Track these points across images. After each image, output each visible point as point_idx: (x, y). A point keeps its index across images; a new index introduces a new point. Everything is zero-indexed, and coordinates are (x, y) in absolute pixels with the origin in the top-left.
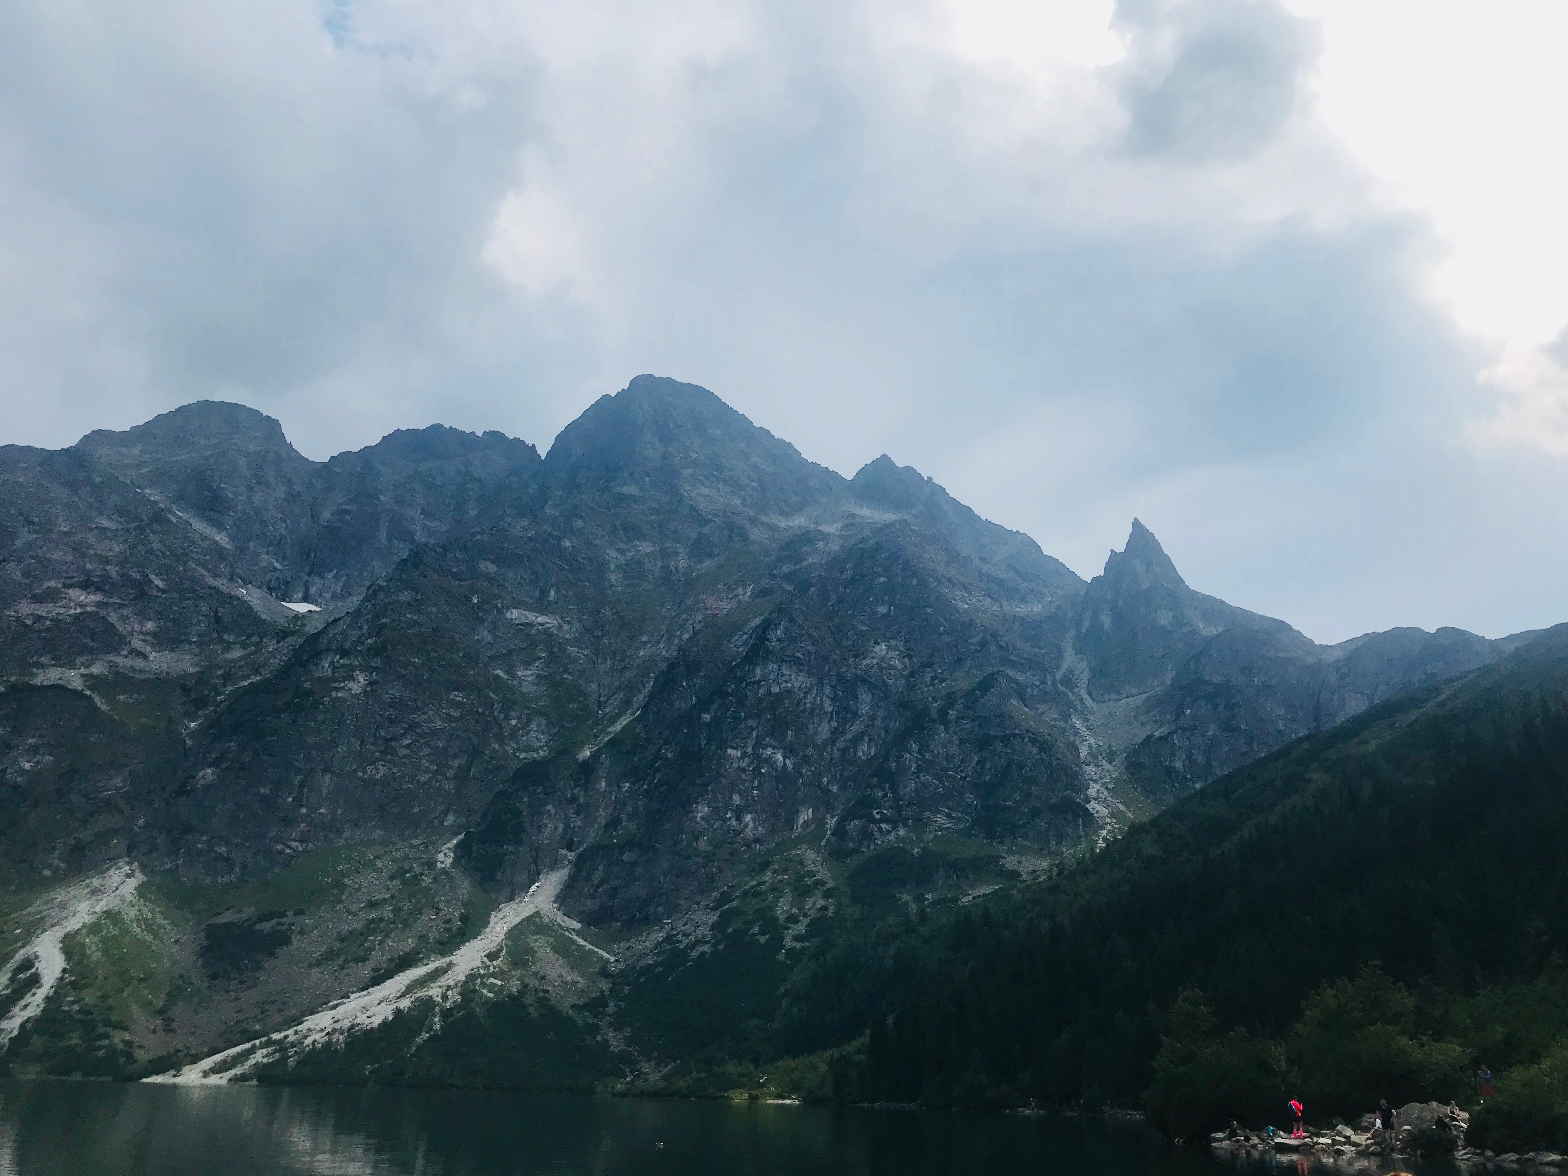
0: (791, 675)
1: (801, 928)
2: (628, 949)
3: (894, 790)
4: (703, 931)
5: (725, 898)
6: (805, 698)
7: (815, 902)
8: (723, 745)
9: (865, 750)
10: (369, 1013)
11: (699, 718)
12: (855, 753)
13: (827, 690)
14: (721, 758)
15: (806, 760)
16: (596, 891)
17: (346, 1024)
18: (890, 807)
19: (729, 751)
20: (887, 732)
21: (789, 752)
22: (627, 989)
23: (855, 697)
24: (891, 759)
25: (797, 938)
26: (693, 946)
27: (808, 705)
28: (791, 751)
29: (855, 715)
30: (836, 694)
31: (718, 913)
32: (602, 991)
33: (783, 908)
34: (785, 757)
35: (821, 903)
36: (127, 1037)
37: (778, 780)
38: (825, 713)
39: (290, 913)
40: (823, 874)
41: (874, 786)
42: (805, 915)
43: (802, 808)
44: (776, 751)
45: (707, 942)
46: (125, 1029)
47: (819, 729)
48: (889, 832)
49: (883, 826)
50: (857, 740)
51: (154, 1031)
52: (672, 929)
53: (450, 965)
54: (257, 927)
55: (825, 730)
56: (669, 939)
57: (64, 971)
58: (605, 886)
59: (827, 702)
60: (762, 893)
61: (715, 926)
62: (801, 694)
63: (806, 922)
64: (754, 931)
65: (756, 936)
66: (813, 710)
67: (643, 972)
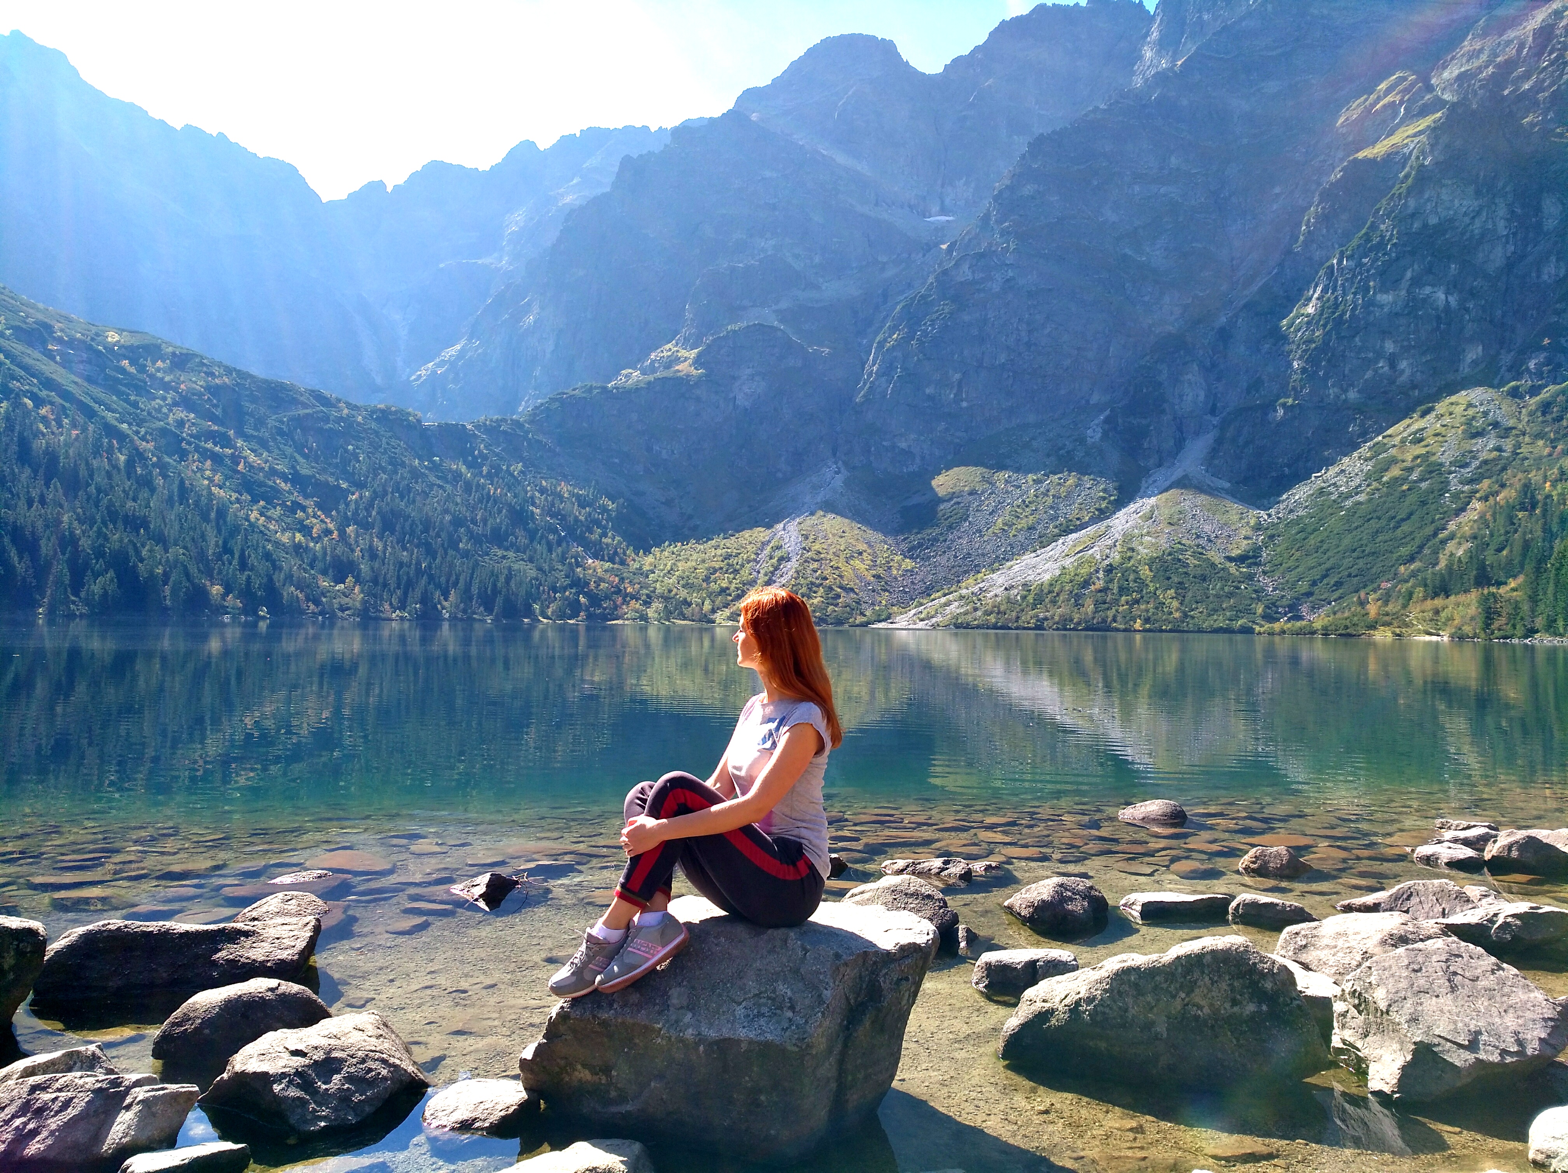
0: (1452, 201)
1: (1467, 472)
4: (1357, 481)
5: (1381, 448)
6: (1472, 223)
7: (1487, 443)
9: (1550, 272)
10: (1039, 572)
12: (1538, 277)
13: (1502, 211)
14: (1370, 305)
15: (1473, 294)
16: (1242, 452)
17: (1021, 581)
21: (1452, 287)
22: (1278, 540)
23: (1539, 210)
25: (1463, 482)
26: (1345, 497)
27: (1476, 232)
28: (1455, 287)
29: (1539, 232)
30: (1513, 212)
31: (1373, 463)
32: (1255, 543)
33: (1446, 452)
34: (1447, 293)
35: (1496, 443)
36: (854, 595)
37: (1438, 318)
38: (1499, 238)
39: (965, 493)
40: (1497, 414)
42: (1474, 457)
43: (1469, 347)
44: (1436, 289)
45: (1361, 492)
46: (852, 589)
47: (1492, 257)
50: (1541, 262)
51: (873, 591)
52: (1325, 482)
53: (1109, 528)
55: (1498, 257)
57: (803, 548)
58: (1252, 446)
59: (1501, 224)
60: (1421, 440)
61: (1368, 476)
62: (1467, 220)
63: (1475, 464)
64: (1414, 477)
65: (1415, 482)
66: (1482, 236)
67: (1294, 523)
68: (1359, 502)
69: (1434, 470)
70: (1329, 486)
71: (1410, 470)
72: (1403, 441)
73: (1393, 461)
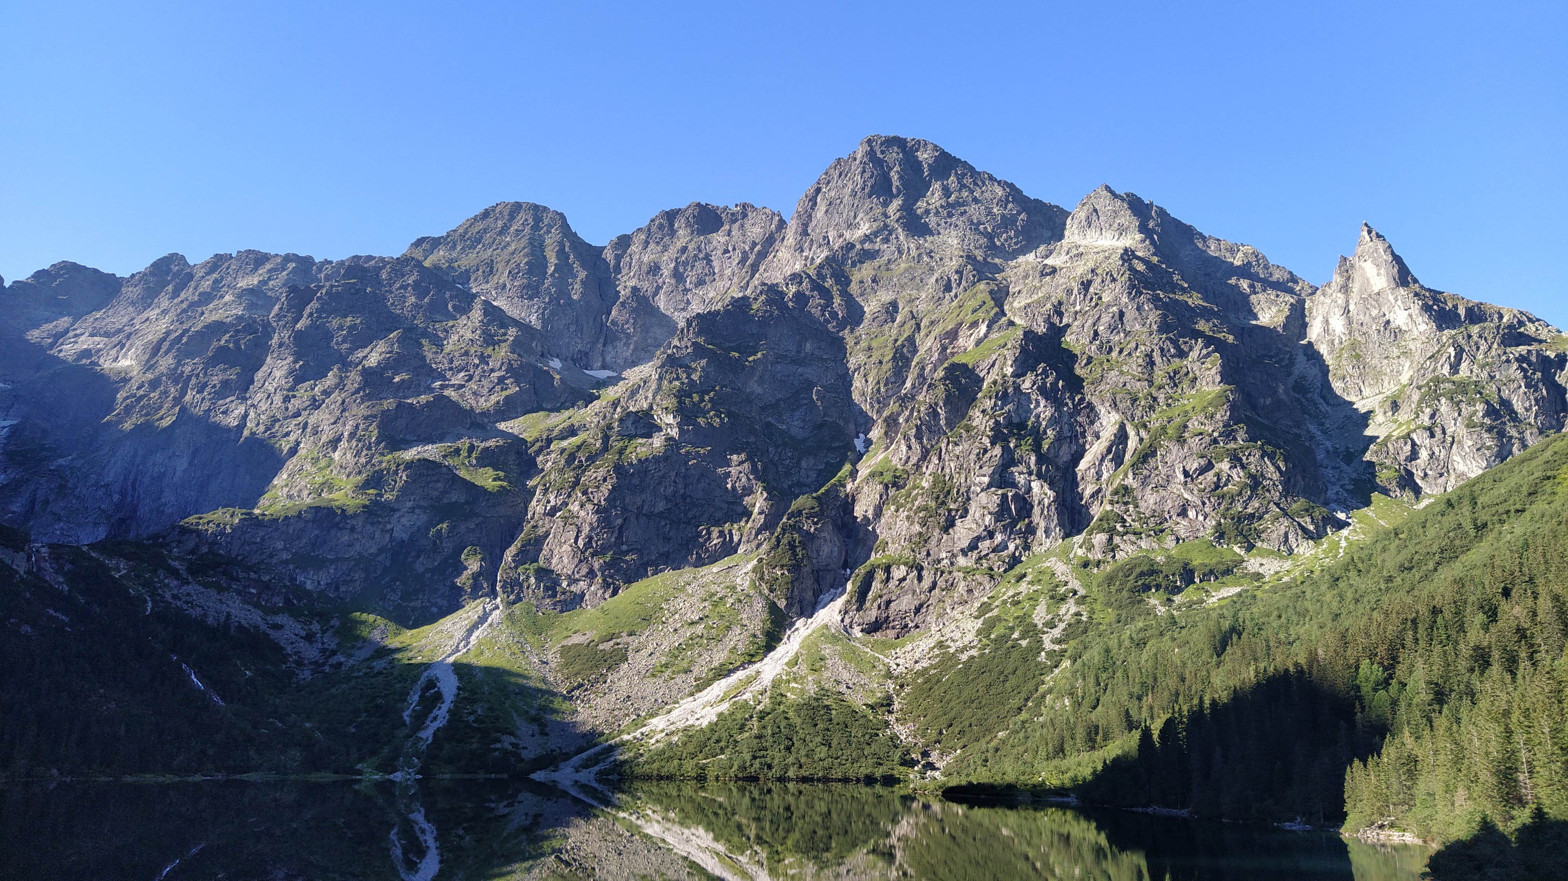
0: (1030, 406)
1: (1057, 632)
2: (904, 653)
3: (1135, 505)
4: (970, 636)
5: (985, 607)
6: (1045, 425)
7: (1069, 608)
10: (697, 716)
12: (1096, 472)
17: (681, 725)
18: (1134, 521)
20: (1125, 452)
21: (1034, 475)
23: (1092, 422)
24: (1131, 476)
25: (1053, 641)
26: (961, 650)
27: (1048, 432)
28: (1036, 475)
29: (1094, 438)
30: (1074, 420)
31: (981, 620)
33: (1040, 615)
34: (1030, 481)
35: (1074, 609)
36: (513, 740)
39: (624, 634)
40: (1075, 584)
41: (1117, 502)
42: (1060, 620)
44: (1022, 475)
45: (974, 646)
46: (511, 734)
48: (1133, 543)
49: (1129, 539)
50: (1097, 460)
51: (533, 735)
52: (941, 635)
53: (758, 673)
54: (601, 647)
55: (1065, 453)
56: (941, 645)
57: (459, 688)
58: (879, 600)
59: (1066, 428)
60: (1019, 602)
61: (979, 632)
63: (1062, 626)
64: (1016, 635)
65: (1017, 640)
67: (920, 674)
68: (973, 657)
69: (1031, 631)
70: (947, 640)
71: (1012, 629)
72: (1004, 602)
73: (998, 619)
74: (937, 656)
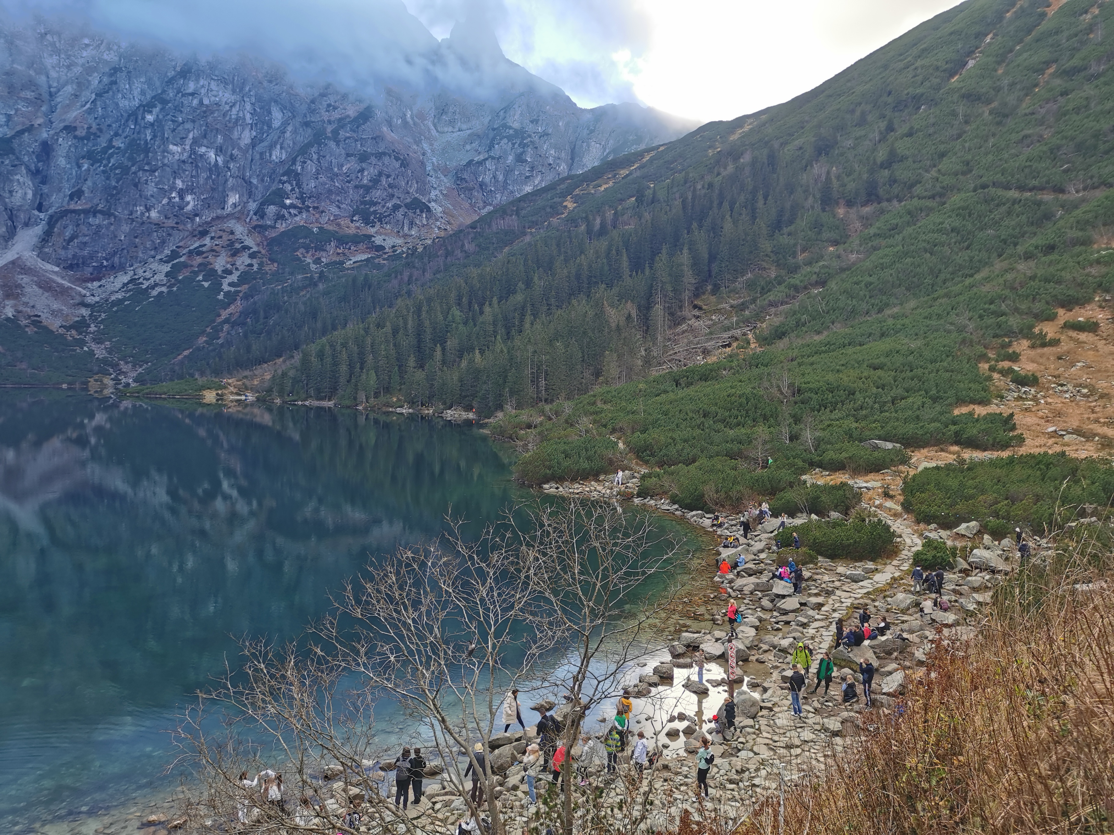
0: (218, 91)
1: (234, 278)
2: (100, 286)
3: (299, 185)
4: (160, 277)
5: (175, 255)
6: (230, 110)
7: (243, 260)
8: (165, 141)
9: (277, 155)
11: (143, 118)
12: (270, 156)
13: (248, 107)
14: (164, 151)
15: (232, 158)
16: (68, 245)
18: (297, 198)
19: (171, 147)
20: (294, 143)
21: (219, 150)
22: (103, 316)
23: (270, 113)
24: (298, 163)
25: (230, 284)
26: (153, 287)
27: (233, 117)
28: (221, 151)
29: (270, 127)
30: (255, 109)
31: (170, 265)
32: (83, 317)
33: (220, 263)
34: (216, 155)
35: (248, 261)
37: (210, 170)
38: (247, 125)
40: (249, 242)
41: (284, 182)
42: (237, 269)
43: (230, 194)
44: (209, 150)
45: (164, 285)
47: (242, 136)
48: (296, 215)
49: (292, 211)
50: (271, 147)
52: (135, 275)
55: (246, 137)
56: (132, 281)
58: (76, 241)
59: (248, 116)
60: (203, 253)
61: (167, 275)
62: (227, 107)
63: (238, 273)
64: (200, 278)
65: (201, 282)
66: (237, 120)
67: (114, 303)
68: (162, 292)
69: (211, 274)
70: (139, 278)
71: (196, 273)
72: (190, 252)
73: (185, 265)
74: (130, 290)
